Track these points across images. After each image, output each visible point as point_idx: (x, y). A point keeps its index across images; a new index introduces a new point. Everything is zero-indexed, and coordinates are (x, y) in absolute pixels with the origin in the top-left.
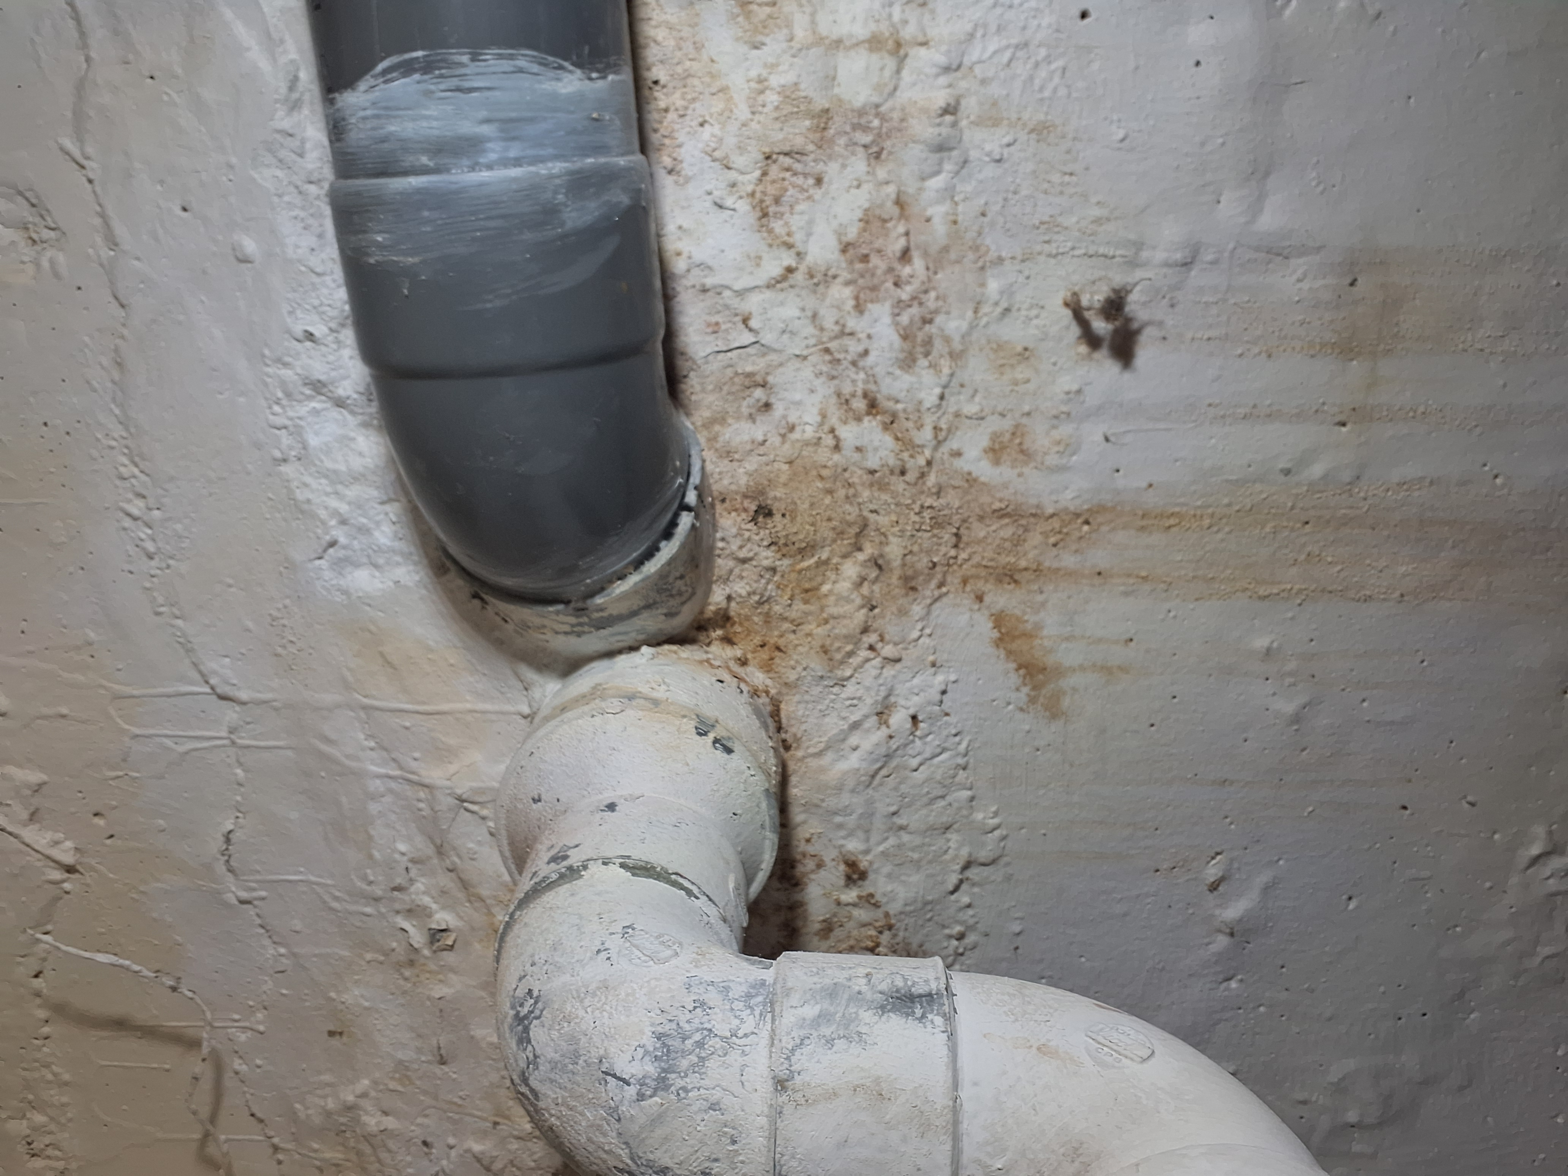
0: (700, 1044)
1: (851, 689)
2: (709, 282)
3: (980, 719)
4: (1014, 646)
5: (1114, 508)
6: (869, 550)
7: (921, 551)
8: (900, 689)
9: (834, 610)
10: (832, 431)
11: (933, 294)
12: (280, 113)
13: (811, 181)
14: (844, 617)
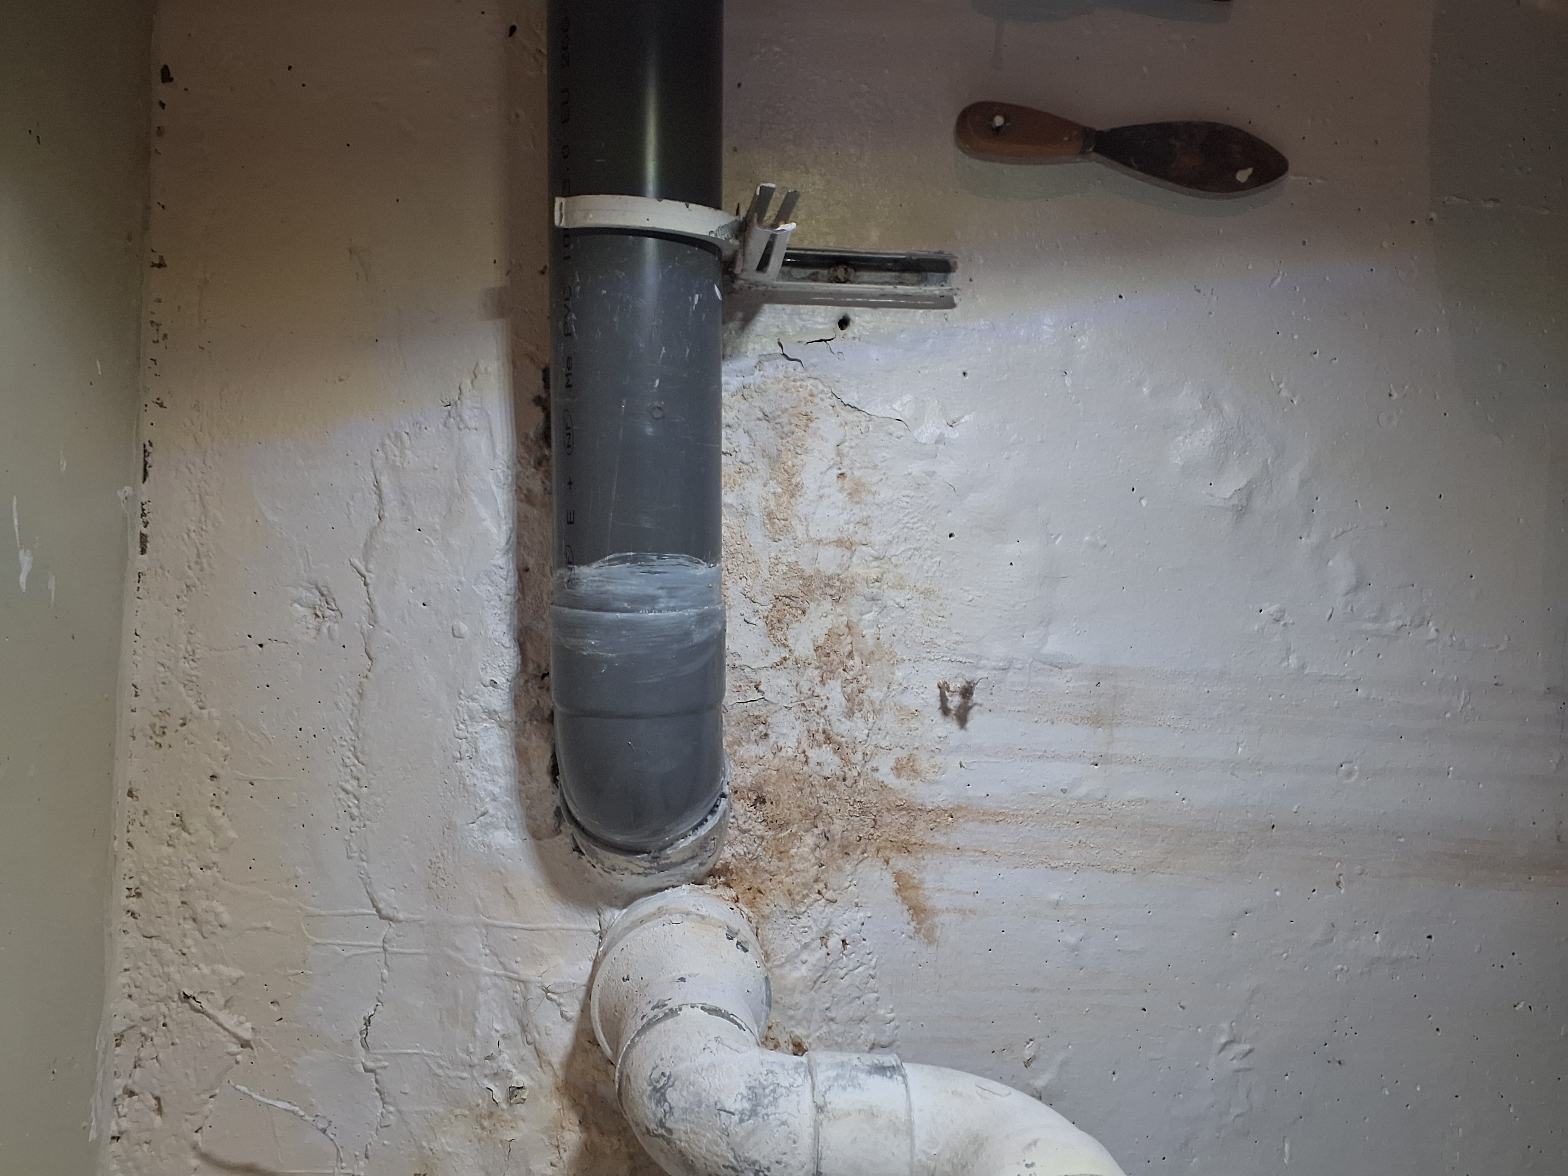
0: (774, 1091)
1: (804, 920)
2: (737, 663)
3: (885, 943)
4: (906, 894)
5: (966, 808)
6: (821, 827)
7: (853, 829)
8: (836, 921)
9: (799, 866)
10: (804, 752)
11: (865, 677)
12: (498, 556)
13: (800, 612)
14: (803, 871)
